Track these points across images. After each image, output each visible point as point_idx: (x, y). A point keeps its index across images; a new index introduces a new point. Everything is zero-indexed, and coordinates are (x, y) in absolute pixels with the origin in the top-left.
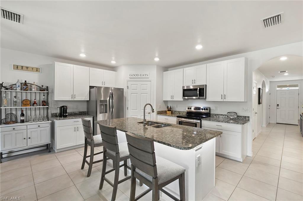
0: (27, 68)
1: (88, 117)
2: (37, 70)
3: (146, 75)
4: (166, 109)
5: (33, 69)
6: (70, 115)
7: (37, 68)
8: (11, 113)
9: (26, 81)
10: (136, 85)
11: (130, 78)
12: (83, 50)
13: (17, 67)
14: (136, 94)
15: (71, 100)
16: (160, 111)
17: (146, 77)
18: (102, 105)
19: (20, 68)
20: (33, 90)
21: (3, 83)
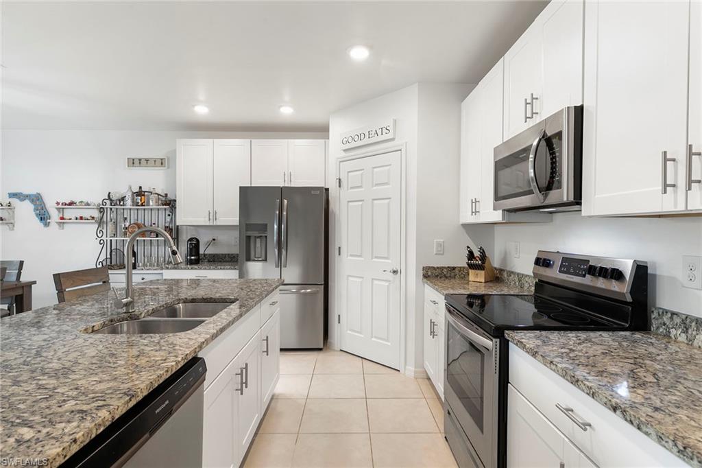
0: (147, 160)
1: (229, 269)
2: (162, 164)
3: (384, 130)
4: (462, 262)
5: (155, 161)
6: (221, 261)
7: (162, 159)
8: (117, 249)
9: (140, 187)
10: (358, 173)
11: (345, 150)
12: (202, 97)
13: (132, 162)
14: (360, 203)
15: (208, 224)
16: (442, 268)
17: (385, 137)
18: (259, 237)
19: (137, 162)
20: (151, 203)
21: (109, 193)
